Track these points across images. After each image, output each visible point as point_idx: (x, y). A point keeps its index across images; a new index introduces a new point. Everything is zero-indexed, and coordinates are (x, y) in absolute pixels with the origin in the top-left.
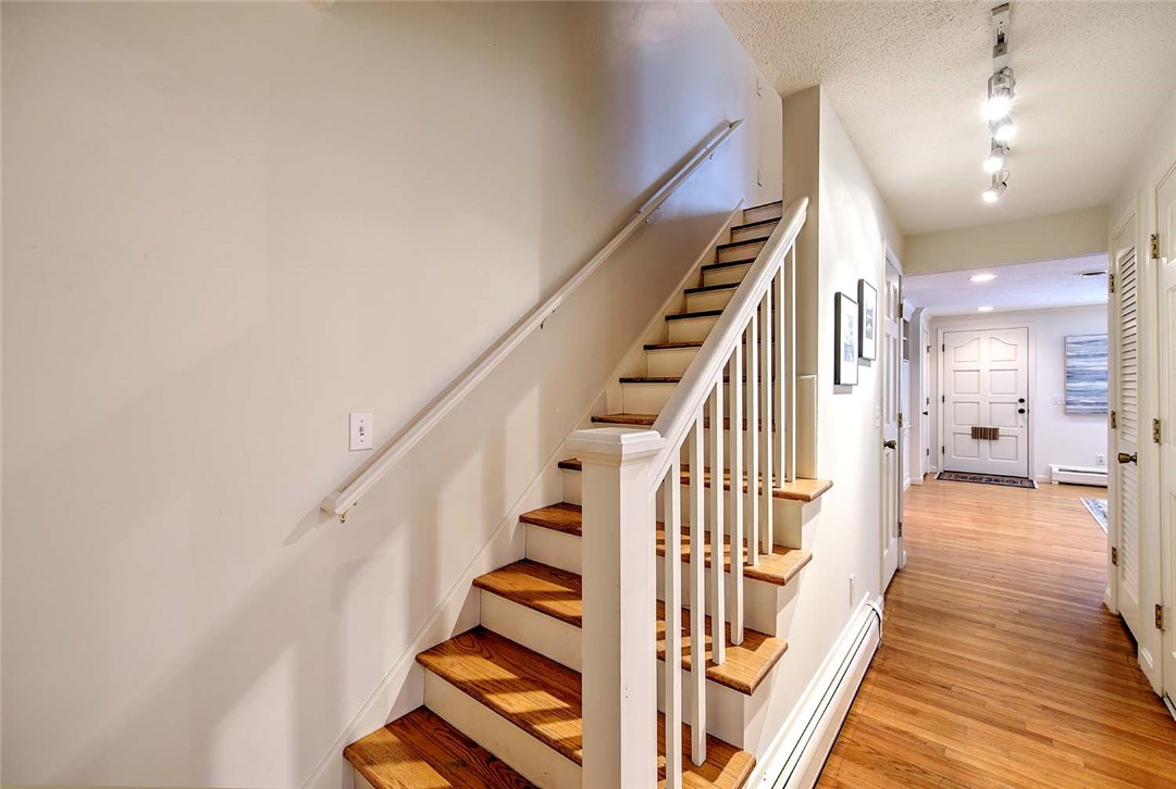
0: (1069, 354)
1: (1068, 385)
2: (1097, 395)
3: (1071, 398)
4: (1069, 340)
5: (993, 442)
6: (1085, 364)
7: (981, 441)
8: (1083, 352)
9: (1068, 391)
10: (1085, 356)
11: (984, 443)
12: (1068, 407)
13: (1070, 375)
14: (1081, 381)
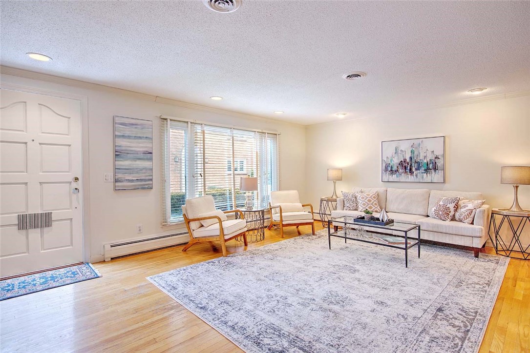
0: (117, 133)
1: (117, 163)
2: (137, 173)
3: (119, 176)
4: (116, 119)
5: (46, 229)
6: (128, 144)
7: (30, 231)
8: (127, 133)
9: (116, 169)
10: (129, 137)
11: (34, 234)
12: (117, 184)
13: (118, 154)
14: (127, 160)
